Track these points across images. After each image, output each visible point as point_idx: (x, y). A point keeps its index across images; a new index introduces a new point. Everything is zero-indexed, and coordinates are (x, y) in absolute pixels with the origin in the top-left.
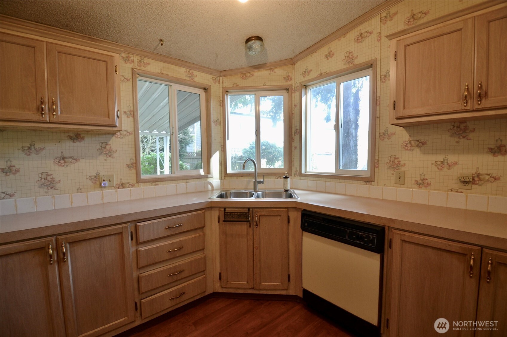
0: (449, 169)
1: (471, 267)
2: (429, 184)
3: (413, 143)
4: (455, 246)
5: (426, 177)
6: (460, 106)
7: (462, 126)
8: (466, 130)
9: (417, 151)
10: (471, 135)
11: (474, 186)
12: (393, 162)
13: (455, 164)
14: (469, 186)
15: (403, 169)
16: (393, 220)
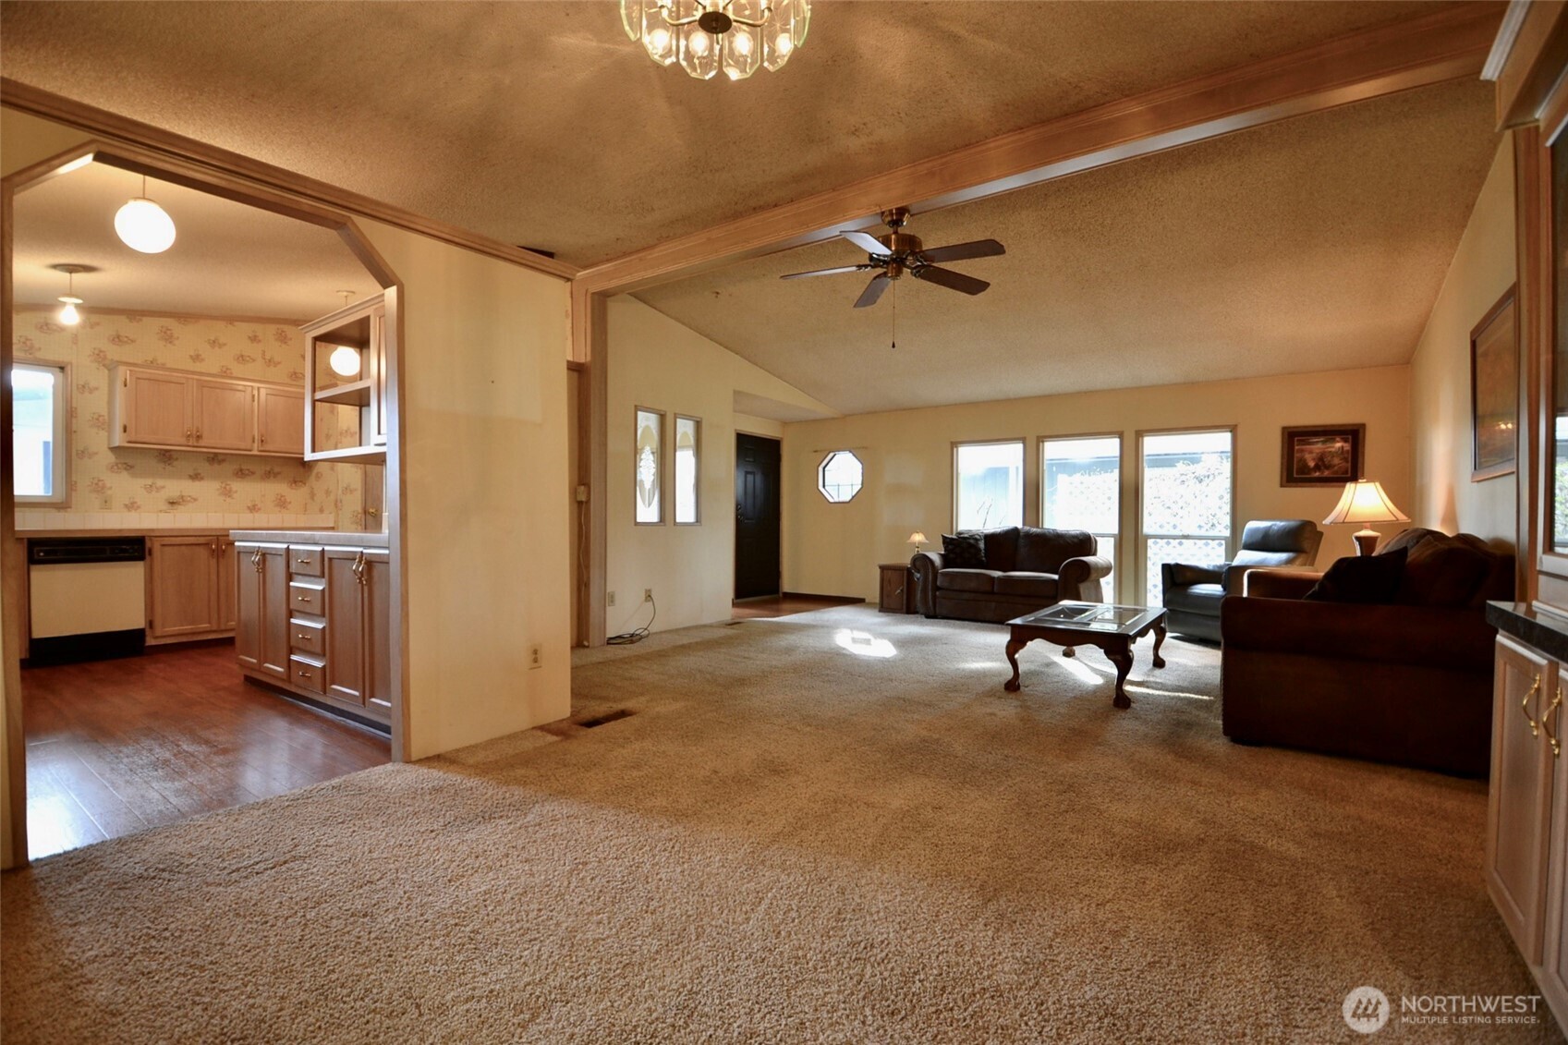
0: (157, 492)
1: (214, 551)
2: (139, 507)
3: (120, 466)
4: (202, 540)
5: (135, 500)
6: (183, 441)
7: (167, 454)
8: (170, 458)
9: (125, 475)
10: (175, 463)
11: (180, 507)
12: (97, 484)
13: (163, 487)
14: (176, 507)
15: (109, 492)
16: (153, 530)
